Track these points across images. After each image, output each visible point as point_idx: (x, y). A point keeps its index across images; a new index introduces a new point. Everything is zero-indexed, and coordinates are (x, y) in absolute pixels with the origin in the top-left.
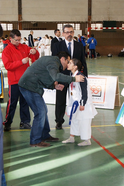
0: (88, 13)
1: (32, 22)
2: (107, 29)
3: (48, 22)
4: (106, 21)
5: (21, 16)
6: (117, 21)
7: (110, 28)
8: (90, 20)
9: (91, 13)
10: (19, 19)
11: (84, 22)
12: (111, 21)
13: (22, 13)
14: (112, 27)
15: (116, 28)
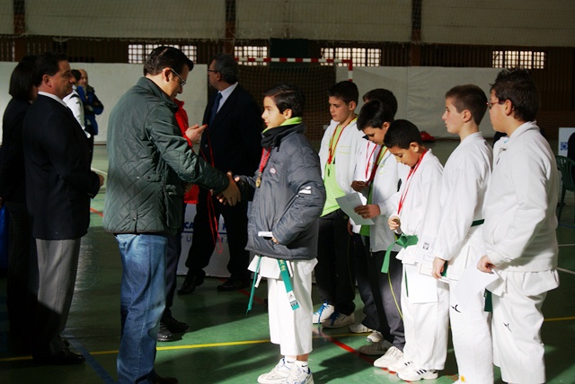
0: (227, 15)
1: (58, 37)
2: (283, 62)
3: (106, 38)
4: (279, 40)
5: (23, 19)
6: (310, 39)
7: (293, 60)
8: (232, 36)
9: (235, 15)
10: (16, 30)
11: (214, 42)
12: (292, 40)
13: (24, 14)
14: (299, 58)
15: (309, 60)
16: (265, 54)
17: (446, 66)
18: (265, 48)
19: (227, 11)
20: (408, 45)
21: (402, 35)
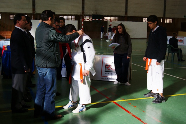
0: (82, 9)
2: (95, 20)
4: (95, 15)
5: (35, 10)
8: (84, 14)
9: (84, 9)
10: (33, 12)
11: (79, 15)
12: (97, 15)
13: (35, 8)
14: (99, 19)
15: (101, 20)
16: (91, 18)
17: (133, 21)
18: (91, 17)
19: (82, 8)
20: (124, 16)
21: (123, 14)
